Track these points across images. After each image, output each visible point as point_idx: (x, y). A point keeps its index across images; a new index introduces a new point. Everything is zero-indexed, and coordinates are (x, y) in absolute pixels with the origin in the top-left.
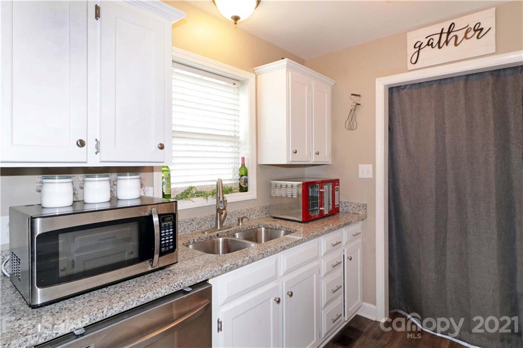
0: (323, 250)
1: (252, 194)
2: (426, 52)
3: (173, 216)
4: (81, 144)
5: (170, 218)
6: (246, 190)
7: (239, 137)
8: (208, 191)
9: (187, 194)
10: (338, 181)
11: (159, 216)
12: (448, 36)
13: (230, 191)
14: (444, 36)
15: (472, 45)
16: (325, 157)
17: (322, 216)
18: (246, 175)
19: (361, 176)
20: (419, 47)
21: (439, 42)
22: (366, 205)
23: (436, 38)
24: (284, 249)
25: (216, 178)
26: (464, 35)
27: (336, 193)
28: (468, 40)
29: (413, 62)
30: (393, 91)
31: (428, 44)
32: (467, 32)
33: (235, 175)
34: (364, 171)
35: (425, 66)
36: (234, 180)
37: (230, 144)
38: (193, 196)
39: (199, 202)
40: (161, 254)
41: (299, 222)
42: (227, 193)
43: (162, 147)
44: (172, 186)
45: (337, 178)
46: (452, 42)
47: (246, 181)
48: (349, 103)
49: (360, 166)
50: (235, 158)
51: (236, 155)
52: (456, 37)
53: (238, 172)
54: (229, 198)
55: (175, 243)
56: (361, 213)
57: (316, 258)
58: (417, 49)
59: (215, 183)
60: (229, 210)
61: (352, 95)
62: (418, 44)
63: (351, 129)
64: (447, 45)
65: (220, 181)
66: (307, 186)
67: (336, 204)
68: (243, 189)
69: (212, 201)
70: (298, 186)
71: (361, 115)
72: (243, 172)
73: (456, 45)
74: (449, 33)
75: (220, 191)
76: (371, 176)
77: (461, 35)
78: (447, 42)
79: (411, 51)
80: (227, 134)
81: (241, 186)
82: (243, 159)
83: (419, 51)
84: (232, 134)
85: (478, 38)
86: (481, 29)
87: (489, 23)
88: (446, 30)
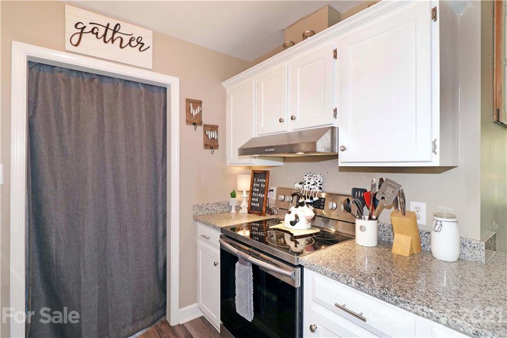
2: (88, 38)
12: (111, 34)
15: (132, 53)
20: (82, 29)
21: (105, 35)
23: (102, 30)
26: (128, 42)
28: (132, 48)
29: (74, 43)
31: (92, 31)
32: (131, 40)
35: (88, 54)
46: (118, 41)
52: (122, 40)
58: (80, 31)
62: (81, 25)
64: (113, 42)
73: (121, 47)
74: (115, 32)
77: (126, 40)
78: (113, 40)
83: (81, 34)
85: (140, 50)
86: (143, 44)
87: (148, 41)
88: (112, 27)
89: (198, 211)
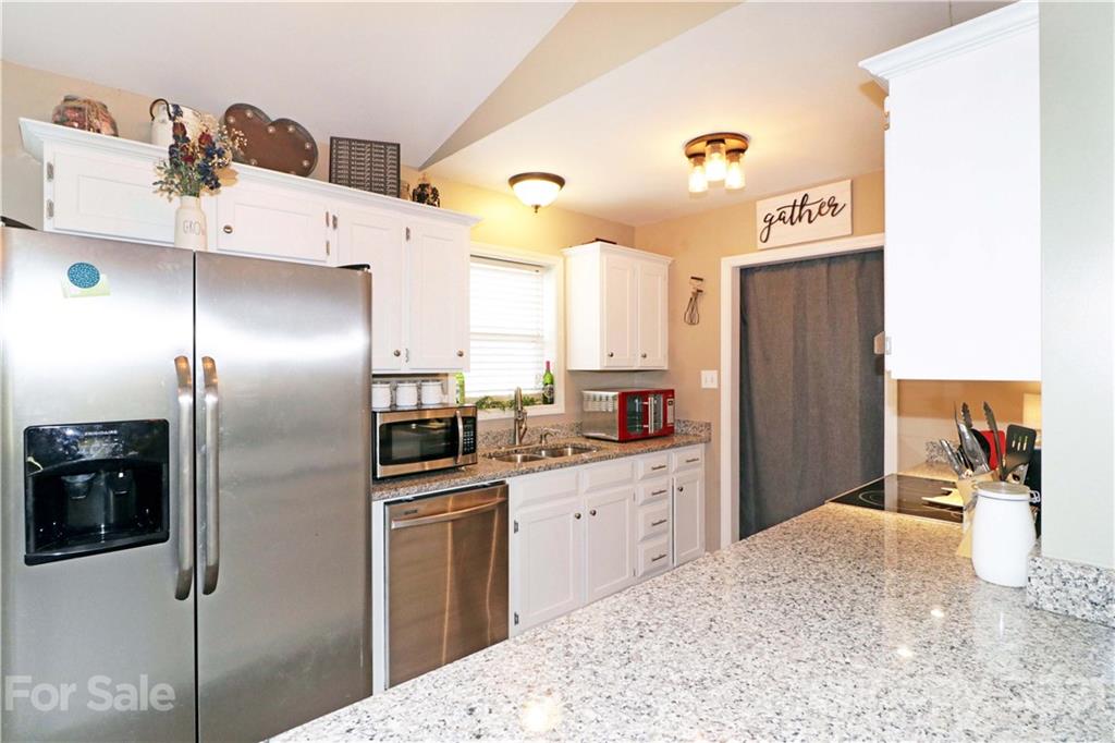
0: (641, 473)
1: (558, 407)
2: (778, 227)
3: (474, 419)
4: (398, 354)
5: (471, 422)
6: (552, 402)
7: (542, 337)
8: (506, 401)
9: (482, 403)
10: (672, 392)
11: (463, 418)
12: (800, 211)
13: (531, 402)
14: (797, 209)
15: (826, 224)
16: (658, 360)
17: (645, 437)
18: (552, 383)
19: (704, 386)
20: (770, 222)
21: (791, 217)
22: (709, 424)
23: (789, 211)
24: (586, 462)
25: (515, 388)
26: (818, 210)
27: (669, 408)
28: (822, 217)
29: (764, 239)
30: (746, 272)
31: (779, 219)
32: (821, 207)
33: (537, 383)
34: (708, 379)
35: (777, 245)
36: (537, 389)
37: (534, 344)
38: (488, 406)
39: (495, 414)
40: (464, 453)
41: (614, 441)
42: (528, 405)
43: (461, 355)
44: (467, 395)
45: (671, 388)
46: (806, 217)
47: (551, 391)
48: (688, 289)
49: (703, 372)
50: (538, 362)
51: (540, 359)
52: (810, 211)
53: (542, 380)
54: (530, 411)
55: (475, 444)
56: (703, 434)
57: (630, 481)
58: (768, 223)
59: (513, 393)
60: (529, 424)
61: (693, 278)
62: (769, 217)
63: (692, 323)
64: (800, 221)
65: (518, 391)
66: (625, 398)
67: (669, 421)
68: (548, 400)
69: (510, 414)
70: (614, 398)
71: (704, 304)
72: (548, 381)
73: (810, 222)
74: (802, 206)
75: (519, 403)
76: (715, 386)
77: (815, 209)
78: (800, 218)
79: (762, 225)
80: (530, 333)
81: (545, 398)
82: (548, 363)
83: (769, 226)
84: (535, 333)
85: (833, 215)
86: (836, 205)
87: (843, 198)
88: (799, 203)
89: (935, 453)
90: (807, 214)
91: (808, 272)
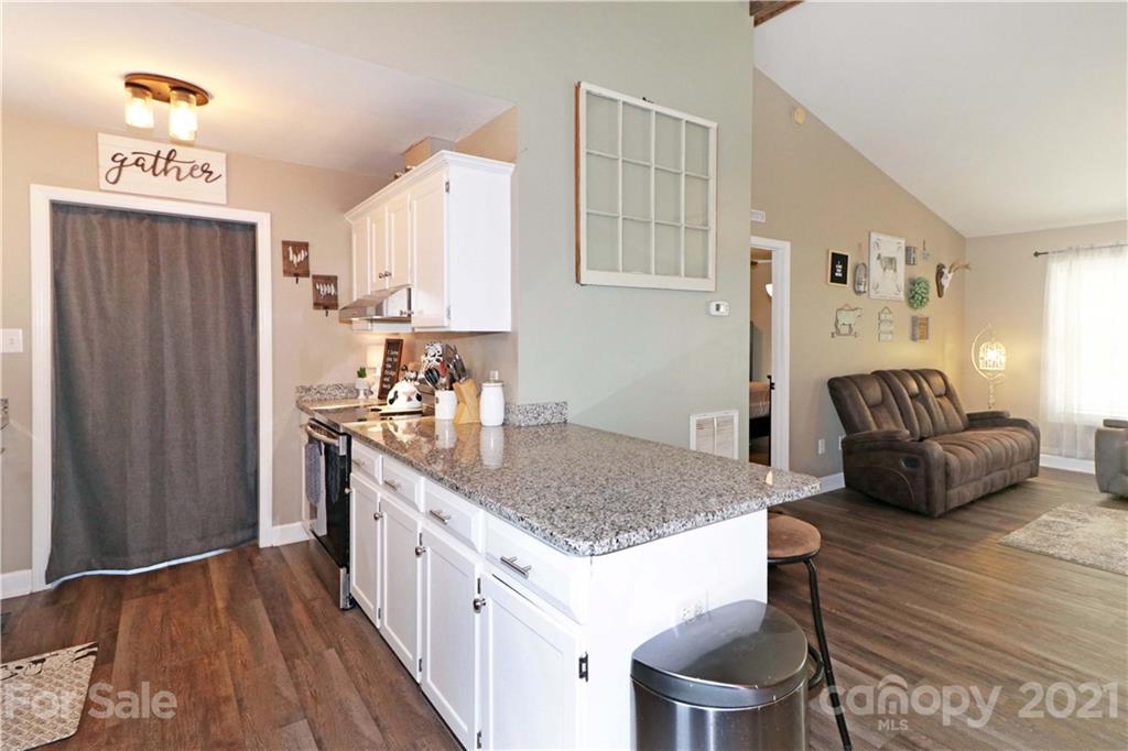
2: (131, 173)
12: (163, 164)
14: (161, 162)
15: (198, 187)
20: (120, 162)
21: (154, 167)
22: (6, 401)
23: (149, 160)
26: (188, 171)
28: (194, 179)
29: (112, 179)
31: (136, 163)
32: (193, 169)
35: (131, 192)
46: (173, 173)
52: (179, 169)
58: (118, 164)
62: (119, 157)
64: (165, 175)
73: (179, 180)
74: (168, 160)
76: (19, 349)
77: (185, 169)
78: (166, 171)
79: (107, 162)
83: (120, 168)
85: (206, 181)
86: (211, 173)
87: (218, 167)
88: (164, 154)
89: (303, 394)
90: (174, 171)
91: (164, 228)
